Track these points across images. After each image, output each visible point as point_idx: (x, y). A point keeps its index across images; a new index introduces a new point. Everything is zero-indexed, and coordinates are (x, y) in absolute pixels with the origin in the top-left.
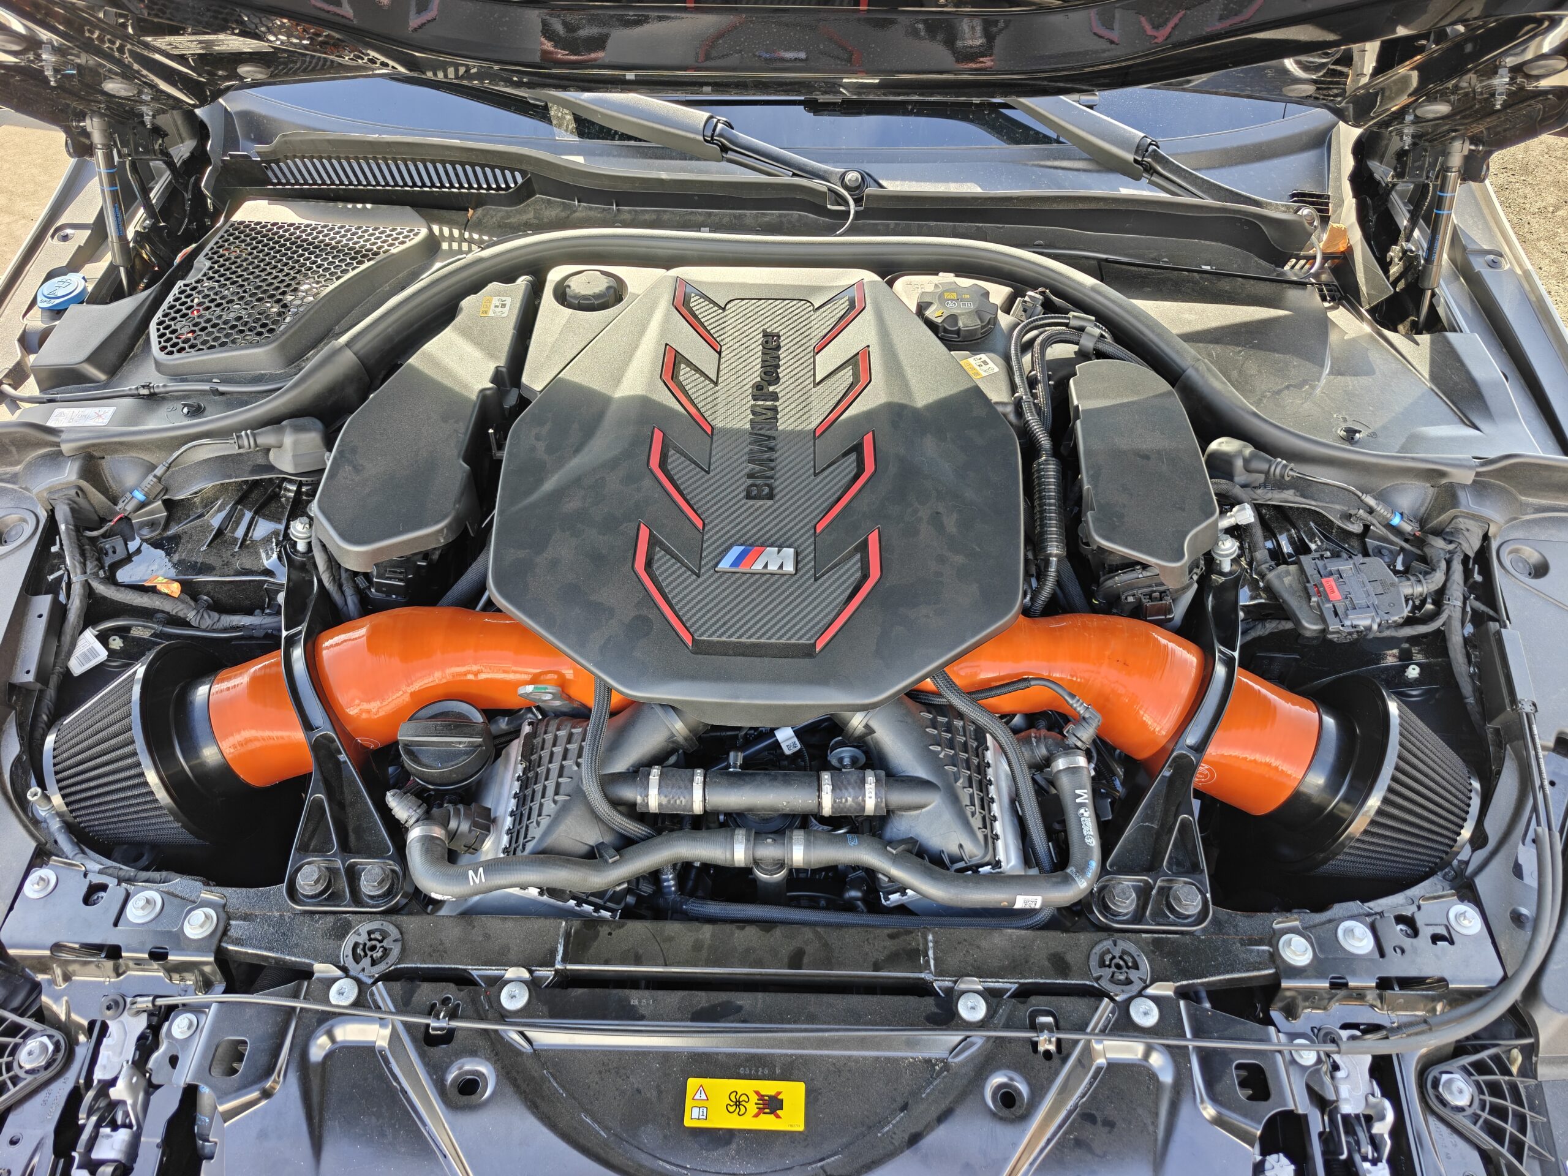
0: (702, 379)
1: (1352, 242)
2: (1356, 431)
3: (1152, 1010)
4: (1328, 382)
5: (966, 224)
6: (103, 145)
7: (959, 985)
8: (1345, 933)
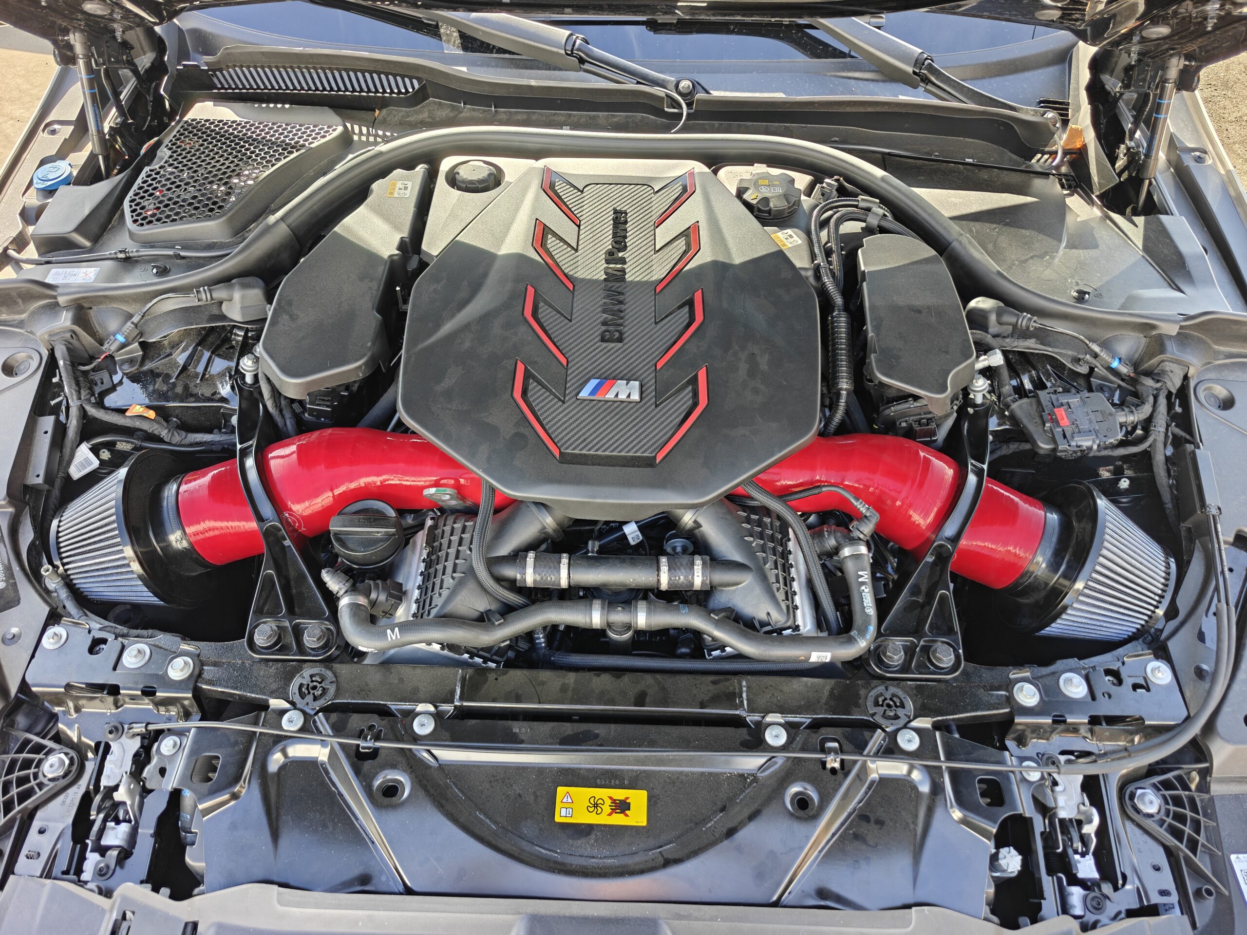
0: (565, 246)
1: (1086, 141)
2: (1085, 293)
3: (914, 738)
4: (1065, 254)
5: (776, 124)
6: (84, 55)
7: (766, 720)
8: (1065, 682)
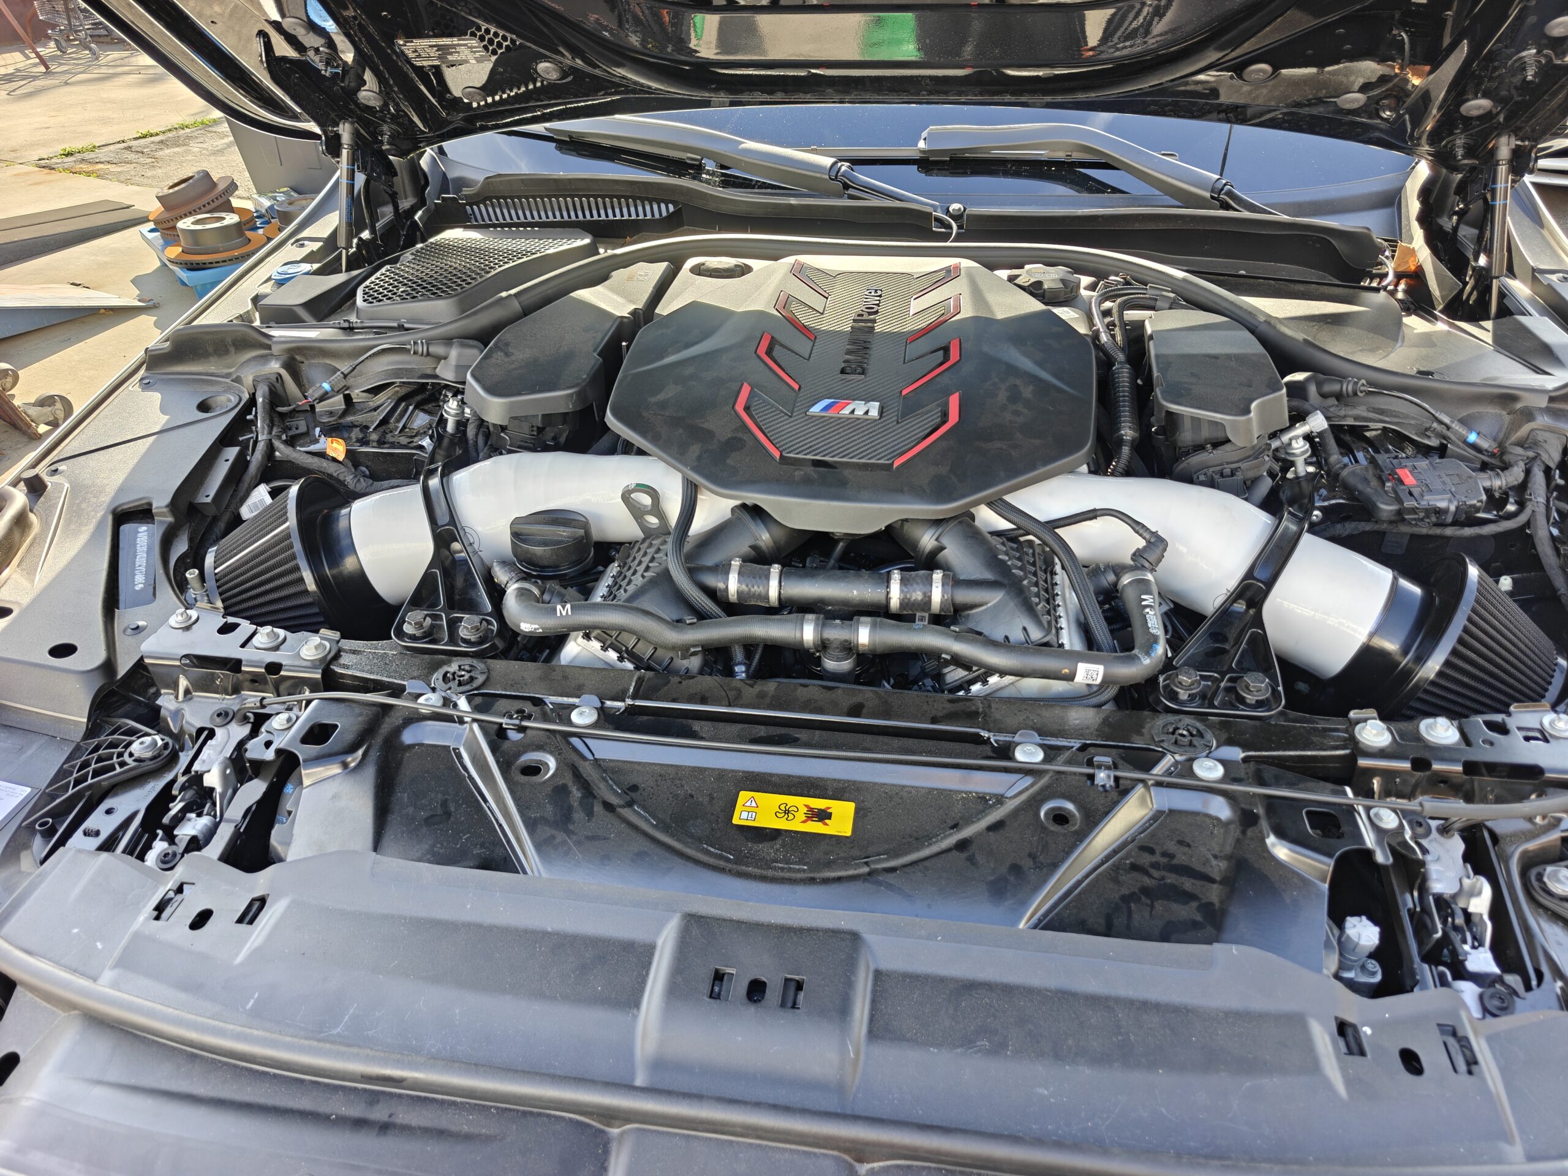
0: (810, 310)
1: (1423, 262)
3: (1216, 767)
6: (349, 153)
7: (1017, 738)
8: (1428, 727)
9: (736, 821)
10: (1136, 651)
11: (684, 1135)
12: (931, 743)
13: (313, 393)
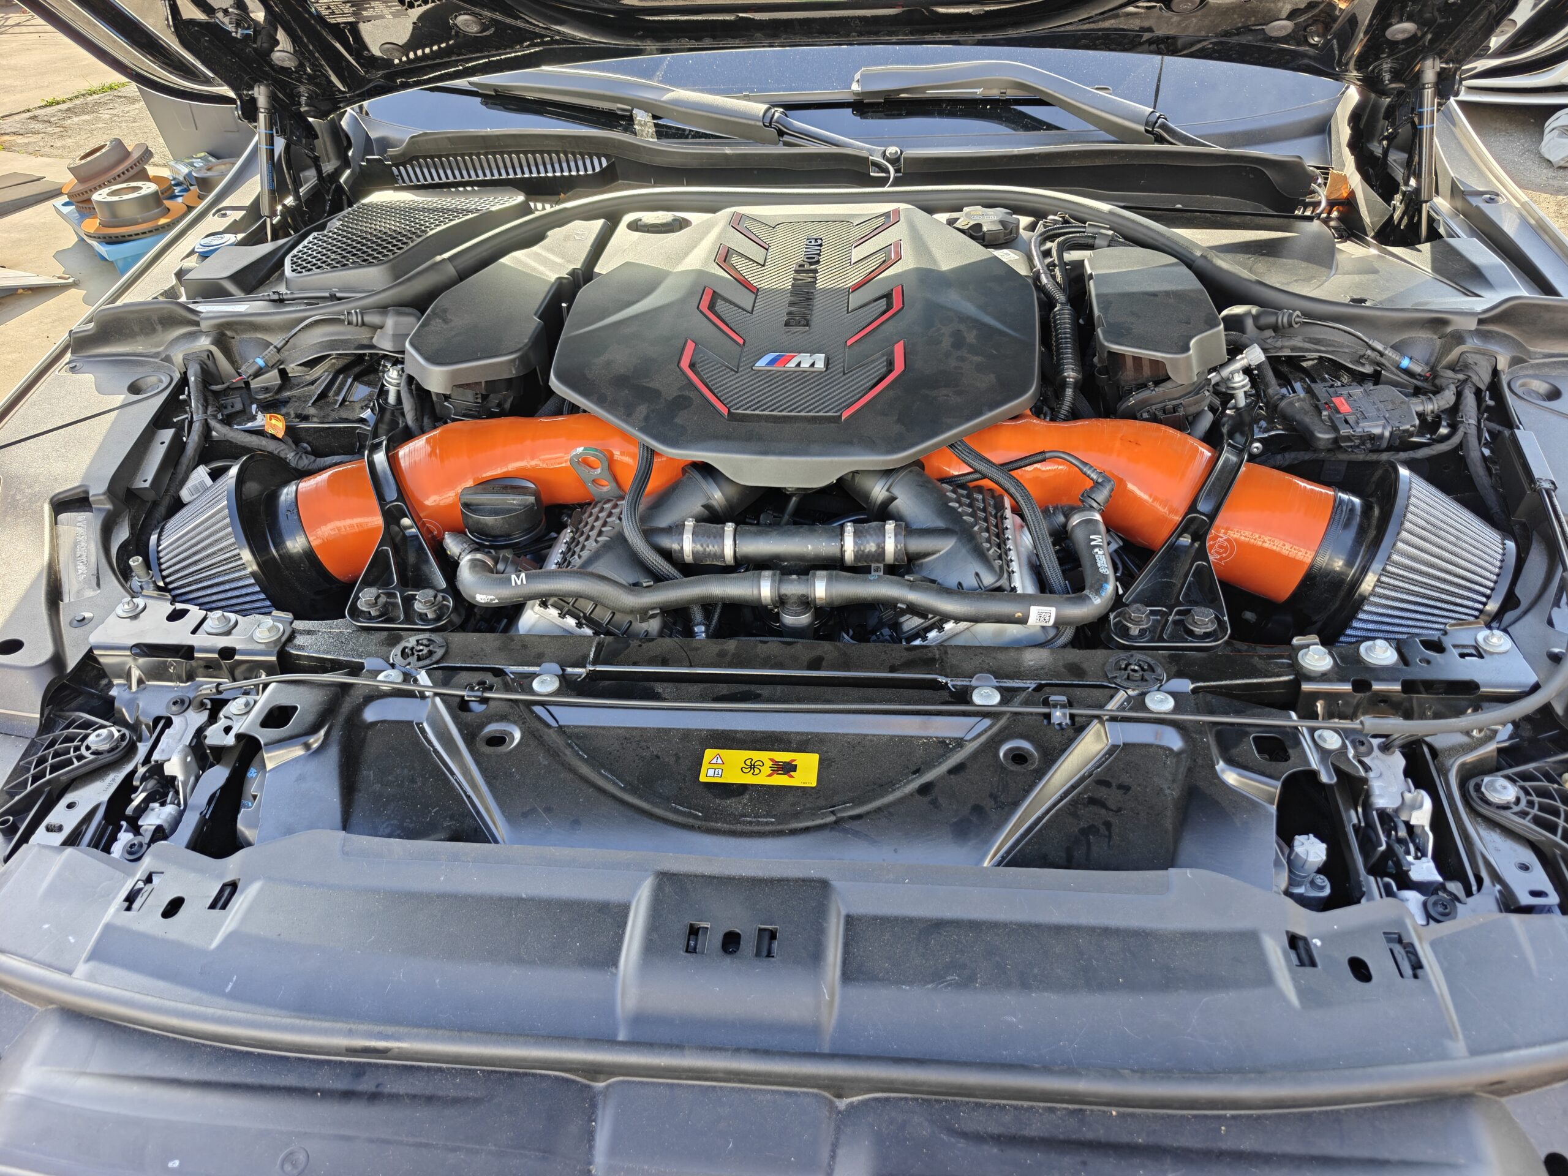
0: (752, 263)
1: (1354, 188)
3: (1167, 700)
4: (1336, 278)
6: (266, 116)
7: (974, 682)
8: (1367, 649)
9: (703, 778)
10: (1087, 592)
11: (667, 1084)
12: (890, 691)
13: (247, 370)
